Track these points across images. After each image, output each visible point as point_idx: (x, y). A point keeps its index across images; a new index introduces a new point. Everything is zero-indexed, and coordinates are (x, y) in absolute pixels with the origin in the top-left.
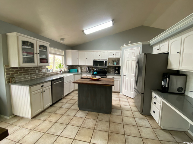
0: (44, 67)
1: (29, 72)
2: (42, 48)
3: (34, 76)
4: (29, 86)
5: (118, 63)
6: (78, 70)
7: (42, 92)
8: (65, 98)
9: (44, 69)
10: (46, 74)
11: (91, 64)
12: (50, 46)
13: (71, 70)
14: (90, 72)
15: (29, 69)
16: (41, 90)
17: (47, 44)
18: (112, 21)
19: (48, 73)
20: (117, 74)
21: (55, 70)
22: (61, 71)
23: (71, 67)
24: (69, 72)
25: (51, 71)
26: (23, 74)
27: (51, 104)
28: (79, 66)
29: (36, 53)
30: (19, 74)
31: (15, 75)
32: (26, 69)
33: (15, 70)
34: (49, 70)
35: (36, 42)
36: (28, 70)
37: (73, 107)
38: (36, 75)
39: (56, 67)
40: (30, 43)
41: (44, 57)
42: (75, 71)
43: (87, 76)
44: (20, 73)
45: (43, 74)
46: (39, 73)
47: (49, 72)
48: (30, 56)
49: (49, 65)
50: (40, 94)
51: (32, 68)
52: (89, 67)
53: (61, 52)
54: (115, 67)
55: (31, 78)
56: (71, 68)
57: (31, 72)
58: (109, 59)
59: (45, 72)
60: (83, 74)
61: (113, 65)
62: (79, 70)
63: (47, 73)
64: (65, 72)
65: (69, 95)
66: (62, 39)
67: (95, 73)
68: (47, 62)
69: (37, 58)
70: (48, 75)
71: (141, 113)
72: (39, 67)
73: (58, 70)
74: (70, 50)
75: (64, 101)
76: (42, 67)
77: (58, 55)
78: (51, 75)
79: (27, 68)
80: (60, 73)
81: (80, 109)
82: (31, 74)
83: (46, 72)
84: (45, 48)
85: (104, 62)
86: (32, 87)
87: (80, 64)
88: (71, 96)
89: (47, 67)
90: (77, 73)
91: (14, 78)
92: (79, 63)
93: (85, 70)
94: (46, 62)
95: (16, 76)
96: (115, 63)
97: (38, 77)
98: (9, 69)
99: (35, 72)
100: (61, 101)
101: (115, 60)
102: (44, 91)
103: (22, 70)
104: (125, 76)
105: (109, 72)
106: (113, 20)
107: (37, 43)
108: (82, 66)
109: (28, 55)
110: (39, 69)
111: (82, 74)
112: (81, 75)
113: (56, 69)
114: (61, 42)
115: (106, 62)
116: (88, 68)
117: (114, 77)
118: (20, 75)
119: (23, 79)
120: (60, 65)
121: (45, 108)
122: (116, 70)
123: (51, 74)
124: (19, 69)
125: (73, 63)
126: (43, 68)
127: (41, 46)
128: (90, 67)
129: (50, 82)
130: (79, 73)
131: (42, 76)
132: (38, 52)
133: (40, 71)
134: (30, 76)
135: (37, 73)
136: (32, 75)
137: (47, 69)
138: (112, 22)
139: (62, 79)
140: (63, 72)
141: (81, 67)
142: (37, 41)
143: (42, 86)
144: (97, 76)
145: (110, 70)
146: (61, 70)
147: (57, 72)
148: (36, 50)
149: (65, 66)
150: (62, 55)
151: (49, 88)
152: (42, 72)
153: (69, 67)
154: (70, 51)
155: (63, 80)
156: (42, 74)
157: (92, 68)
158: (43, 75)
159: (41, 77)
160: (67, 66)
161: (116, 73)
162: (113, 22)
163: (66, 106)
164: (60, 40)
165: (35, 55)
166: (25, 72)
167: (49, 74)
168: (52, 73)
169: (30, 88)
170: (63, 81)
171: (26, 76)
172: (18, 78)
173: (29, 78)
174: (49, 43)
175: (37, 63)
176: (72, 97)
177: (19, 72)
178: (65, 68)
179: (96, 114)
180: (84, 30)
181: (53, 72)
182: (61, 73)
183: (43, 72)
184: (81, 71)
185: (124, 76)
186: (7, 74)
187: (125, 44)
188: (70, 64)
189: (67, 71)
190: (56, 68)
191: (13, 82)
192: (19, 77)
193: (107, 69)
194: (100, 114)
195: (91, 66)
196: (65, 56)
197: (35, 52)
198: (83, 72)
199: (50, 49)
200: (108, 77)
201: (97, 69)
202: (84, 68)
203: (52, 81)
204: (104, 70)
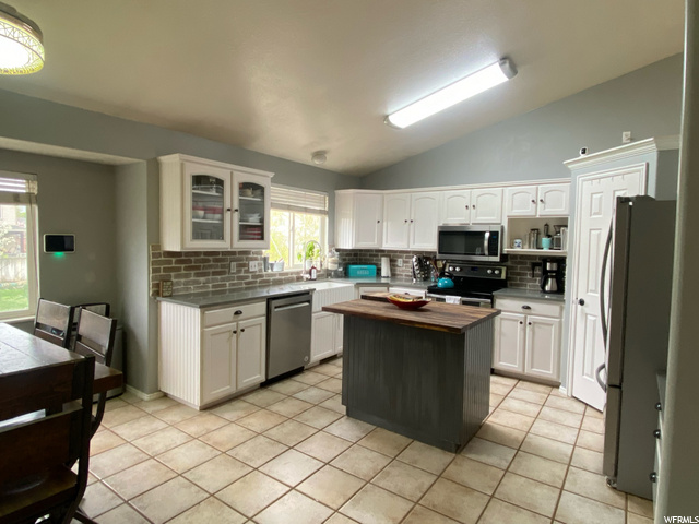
0: (256, 253)
1: (210, 267)
2: (249, 192)
3: (223, 280)
4: (200, 307)
5: (556, 243)
6: (379, 270)
7: (235, 332)
8: (318, 369)
9: (256, 259)
10: (261, 276)
11: (431, 244)
12: (274, 181)
13: (353, 267)
14: (424, 278)
15: (210, 258)
16: (233, 326)
17: (263, 178)
18: (497, 64)
19: (269, 275)
21: (294, 266)
22: (314, 271)
23: (356, 255)
24: (346, 275)
25: (276, 269)
26: (193, 272)
27: (264, 379)
28: (383, 251)
29: (229, 210)
30: (183, 272)
31: (172, 274)
32: (203, 259)
33: (174, 260)
34: (272, 265)
35: (231, 173)
37: (328, 404)
38: (229, 279)
39: (296, 253)
40: (214, 181)
41: (254, 220)
42: (366, 273)
44: (186, 269)
45: (250, 275)
46: (239, 271)
47: (270, 271)
48: (213, 219)
49: (267, 248)
50: (230, 339)
51: (220, 256)
52: (424, 260)
53: (317, 200)
54: (545, 259)
55: (214, 286)
56: (353, 261)
57: (217, 267)
58: (512, 221)
59: (257, 269)
61: (533, 251)
62: (385, 271)
63: (264, 273)
64: (327, 275)
66: (319, 154)
67: (443, 282)
68: (262, 239)
69: (232, 223)
70: (268, 281)
71: (609, 482)
72: (241, 253)
73: (303, 265)
74: (351, 191)
75: (308, 378)
76: (246, 253)
77: (306, 210)
78: (278, 283)
79: (207, 253)
80: (308, 276)
81: (349, 414)
82: (215, 273)
83: (260, 270)
84: (258, 189)
85: (487, 235)
86: (207, 312)
87: (386, 246)
89: (265, 253)
90: (374, 281)
91: (169, 283)
92: (381, 241)
93: (407, 267)
94: (258, 234)
95: (176, 277)
96: (546, 241)
97: (233, 284)
98: (159, 255)
99: (227, 270)
100: (298, 378)
101: (547, 225)
102: (243, 330)
103: (190, 261)
104: (582, 303)
105: (517, 285)
106: (504, 59)
107: (233, 175)
108: (396, 252)
109: (209, 215)
110: (242, 258)
112: (385, 289)
113: (297, 262)
114: (317, 162)
115: (494, 235)
116: (419, 261)
117: (528, 308)
118: (187, 276)
119: (193, 289)
120: (311, 249)
121: (241, 386)
122: (546, 275)
123: (277, 277)
124: (183, 258)
125: (358, 240)
126: (252, 256)
127: (245, 186)
128: (428, 259)
129: (265, 304)
130: (383, 281)
131: (246, 283)
132: (236, 206)
133: (244, 265)
134: (213, 280)
135: (233, 273)
136: (219, 277)
137: (265, 259)
138: (501, 65)
139: (306, 296)
140: (322, 275)
141: (393, 257)
142: (235, 173)
143: (237, 313)
144: (447, 297)
145: (519, 274)
146: (313, 268)
147: (298, 273)
148: (232, 198)
149: (330, 251)
150: (321, 212)
151: (261, 324)
152: (247, 271)
153: (347, 255)
154: (348, 195)
155: (310, 301)
156: (247, 277)
157: (436, 260)
158: (250, 280)
159: (244, 286)
160: (338, 250)
161: (547, 288)
162: (507, 65)
163: (313, 394)
164: (311, 157)
165: (228, 215)
166: (198, 268)
167: (271, 279)
168: (280, 274)
169: (203, 314)
170: (310, 307)
171: (202, 279)
172: (180, 284)
173: (210, 285)
174: (272, 175)
175: (231, 241)
177: (183, 266)
178: (330, 260)
179: (403, 440)
180: (389, 111)
181: (285, 271)
182: (314, 276)
183: (251, 270)
184: (393, 275)
185: (579, 307)
186: (154, 271)
187: (584, 152)
188: (348, 243)
189: (336, 271)
190: (296, 257)
191: (167, 294)
192: (183, 280)
193: (503, 269)
194: (417, 444)
195: (431, 253)
196: (332, 213)
197: (227, 205)
198: (401, 280)
199: (274, 193)
200: (502, 305)
201: (457, 269)
202: (404, 262)
203: (270, 300)
204: (489, 271)
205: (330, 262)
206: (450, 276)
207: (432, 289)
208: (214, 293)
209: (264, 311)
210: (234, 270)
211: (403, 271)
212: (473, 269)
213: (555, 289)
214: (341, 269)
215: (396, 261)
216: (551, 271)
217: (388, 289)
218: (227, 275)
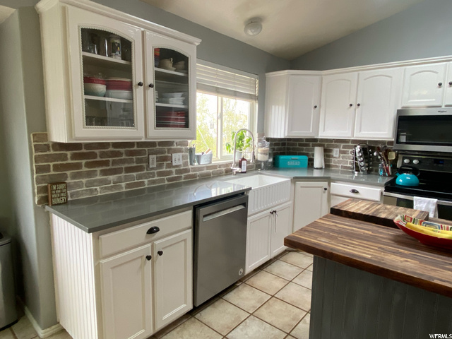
0: (181, 144)
1: (123, 161)
2: (169, 63)
3: (140, 177)
4: (92, 231)
6: (311, 162)
9: (180, 151)
10: (186, 171)
11: (384, 131)
12: (203, 55)
13: (282, 157)
14: (369, 172)
15: (122, 150)
16: (146, 249)
17: (186, 45)
19: (195, 169)
21: (222, 158)
22: (244, 163)
23: (284, 144)
24: (274, 166)
25: (203, 162)
26: (98, 169)
27: (190, 307)
28: (315, 140)
29: (140, 84)
30: (84, 169)
31: (68, 173)
32: (112, 152)
33: (69, 153)
34: (199, 157)
35: (143, 32)
36: (119, 154)
38: (147, 176)
40: (118, 41)
41: (175, 102)
42: (297, 164)
43: (354, 191)
44: (87, 165)
45: (174, 170)
46: (160, 166)
47: (196, 164)
49: (193, 138)
50: (142, 267)
51: (135, 148)
52: (370, 150)
53: (247, 82)
55: (128, 186)
57: (131, 161)
59: (181, 163)
60: (334, 181)
62: (318, 161)
63: (190, 167)
64: (257, 167)
65: (269, 268)
66: (254, 22)
67: (404, 179)
68: (187, 126)
70: (194, 176)
72: (161, 144)
73: (232, 157)
74: (286, 72)
75: (244, 297)
76: (169, 143)
77: (236, 94)
78: (206, 177)
79: (116, 145)
80: (238, 169)
82: (129, 170)
83: (186, 164)
84: (179, 59)
87: (322, 134)
89: (191, 143)
91: (62, 186)
92: (317, 129)
93: (343, 159)
94: (183, 123)
95: (74, 177)
97: (154, 182)
99: (144, 165)
102: (160, 253)
103: (94, 155)
107: (145, 38)
108: (331, 141)
109: (112, 92)
110: (162, 150)
111: (329, 180)
112: (325, 184)
113: (225, 153)
114: (251, 34)
116: (364, 150)
118: (89, 174)
119: (99, 191)
120: (241, 138)
123: (205, 171)
124: (84, 151)
125: (291, 128)
126: (175, 147)
127: (162, 54)
129: (190, 213)
130: (316, 174)
131: (169, 180)
132: (151, 79)
133: (165, 159)
134: (126, 179)
135: (153, 169)
136: (135, 174)
137: (191, 151)
139: (240, 198)
140: (251, 167)
141: (328, 146)
142: (148, 33)
143: (152, 231)
144: (416, 199)
146: (243, 159)
147: (227, 165)
149: (260, 141)
150: (250, 97)
151: (185, 240)
152: (170, 166)
153: (276, 144)
154: (283, 77)
155: (245, 204)
156: (170, 173)
157: (387, 152)
158: (174, 175)
159: (166, 183)
160: (268, 139)
164: (244, 27)
165: (138, 92)
166: (106, 163)
167: (198, 173)
168: (208, 168)
169: (96, 241)
171: (111, 178)
172: (81, 186)
173: (123, 184)
174: (197, 41)
177: (84, 162)
178: (260, 150)
181: (214, 163)
182: (244, 169)
183: (174, 164)
184: (328, 166)
186: (39, 169)
188: (279, 130)
189: (266, 162)
190: (224, 147)
191: (59, 201)
192: (84, 181)
195: (383, 142)
196: (262, 99)
197: (138, 77)
198: (337, 172)
201: (415, 162)
202: (341, 152)
203: (196, 207)
205: (260, 153)
206: (413, 170)
207: (391, 187)
208: (128, 193)
209: (189, 222)
210: (154, 163)
211: (339, 162)
212: (437, 161)
214: (271, 160)
215: (331, 151)
217: (329, 185)
218: (145, 171)
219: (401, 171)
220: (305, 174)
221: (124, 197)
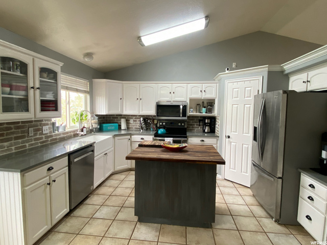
0: (48, 120)
1: (13, 133)
2: (45, 75)
3: (23, 142)
4: (21, 171)
5: (210, 110)
6: (120, 126)
7: (49, 184)
8: (97, 192)
9: (47, 124)
10: (51, 136)
11: (152, 111)
12: (64, 70)
13: (104, 125)
14: (147, 129)
15: (12, 126)
16: (46, 180)
17: (56, 66)
18: (204, 19)
19: (56, 135)
20: (209, 135)
21: (71, 127)
22: (84, 129)
23: (104, 118)
24: (100, 130)
25: (61, 130)
27: (68, 210)
28: (121, 115)
29: (32, 88)
32: (6, 127)
34: (58, 128)
35: (33, 59)
36: (11, 128)
37: (121, 216)
38: (27, 141)
39: (71, 119)
40: (19, 63)
41: (49, 97)
42: (113, 128)
43: (142, 139)
45: (44, 136)
46: (35, 135)
47: (57, 132)
48: (19, 95)
49: (60, 117)
50: (45, 190)
51: (20, 124)
52: (146, 119)
53: (83, 84)
54: (205, 118)
55: (16, 148)
56: (105, 122)
57: (18, 133)
58: (191, 100)
59: (48, 131)
60: (133, 135)
61: (198, 114)
62: (123, 126)
63: (53, 134)
64: (91, 131)
65: (105, 184)
66: (89, 55)
67: (161, 131)
68: (56, 110)
69: (35, 99)
70: (56, 139)
71: (275, 221)
73: (77, 126)
74: (105, 80)
75: (95, 200)
76: (41, 120)
77: (77, 90)
78: (63, 139)
80: (82, 133)
81: (141, 220)
82: (16, 138)
83: (51, 132)
84: (52, 74)
85: (181, 107)
86: (26, 174)
87: (126, 112)
88: (110, 187)
89: (54, 120)
92: (122, 110)
93: (135, 124)
94: (54, 108)
96: (204, 110)
97: (32, 145)
99: (26, 134)
100: (88, 201)
102: (54, 181)
104: (229, 137)
105: (190, 130)
106: (207, 17)
107: (35, 62)
108: (129, 115)
109: (13, 92)
110: (36, 125)
111: (131, 135)
112: (129, 137)
113: (72, 124)
114: (87, 61)
115: (185, 107)
116: (144, 120)
117: (203, 141)
120: (82, 115)
121: (54, 222)
122: (205, 124)
123: (62, 136)
125: (109, 109)
126: (44, 122)
127: (43, 70)
129: (67, 157)
130: (123, 132)
131: (41, 143)
132: (37, 85)
133: (38, 130)
134: (15, 144)
135: (31, 136)
136: (20, 141)
137: (54, 124)
138: (206, 20)
141: (127, 118)
142: (35, 59)
143: (49, 169)
144: (166, 139)
145: (191, 125)
146: (84, 127)
147: (74, 131)
148: (34, 79)
149: (92, 116)
150: (85, 92)
151: (65, 173)
152: (42, 134)
153: (100, 118)
154: (102, 84)
155: (93, 151)
156: (42, 138)
157: (153, 120)
158: (44, 139)
159: (39, 145)
160: (97, 115)
161: (206, 131)
162: (208, 21)
163: (104, 212)
164: (83, 56)
165: (31, 92)
166: (2, 135)
167: (58, 137)
168: (64, 134)
171: (6, 144)
173: (13, 148)
174: (61, 64)
175: (34, 112)
176: (111, 190)
179: (181, 229)
180: (141, 35)
181: (67, 130)
182: (85, 132)
183: (44, 133)
184: (128, 128)
185: (227, 139)
187: (228, 69)
188: (103, 110)
189: (96, 128)
190: (71, 121)
193: (186, 123)
194: (189, 229)
195: (151, 116)
196: (91, 93)
197: (31, 84)
198: (132, 131)
200: (191, 140)
201: (164, 124)
202: (134, 121)
204: (179, 124)
205: (91, 123)
206: (164, 127)
207: (156, 135)
209: (67, 163)
210: (31, 134)
211: (133, 126)
212: (171, 123)
213: (209, 131)
214: (99, 127)
215: (129, 120)
216: (207, 123)
217: (131, 137)
218: (26, 139)
219: (160, 128)
220: (117, 133)
221: (14, 156)
